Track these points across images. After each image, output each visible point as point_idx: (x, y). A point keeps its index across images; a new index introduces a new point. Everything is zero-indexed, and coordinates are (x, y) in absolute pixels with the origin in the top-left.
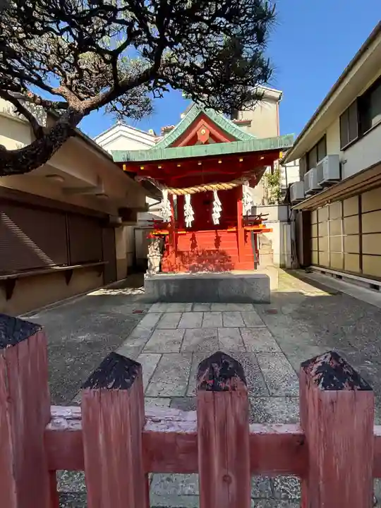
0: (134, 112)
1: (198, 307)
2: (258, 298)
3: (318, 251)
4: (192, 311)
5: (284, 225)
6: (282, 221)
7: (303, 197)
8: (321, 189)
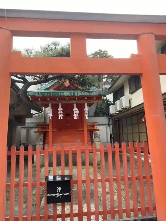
5: (106, 127)
6: (105, 125)
7: (115, 113)
8: (123, 110)
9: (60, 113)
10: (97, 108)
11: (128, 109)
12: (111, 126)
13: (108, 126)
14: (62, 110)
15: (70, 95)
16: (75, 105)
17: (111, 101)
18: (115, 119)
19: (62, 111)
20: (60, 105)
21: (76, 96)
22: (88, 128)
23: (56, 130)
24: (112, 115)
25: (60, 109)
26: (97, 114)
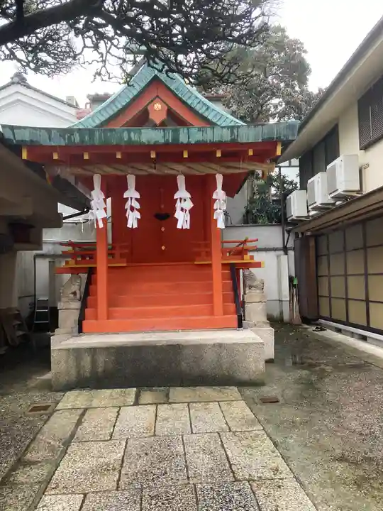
0: (46, 64)
1: (147, 396)
2: (245, 377)
3: (330, 297)
4: (136, 403)
5: (278, 257)
6: (275, 249)
7: (305, 214)
8: (334, 204)
9: (132, 209)
10: (251, 201)
11: (354, 197)
12: (291, 253)
13: (282, 252)
14: (138, 196)
15: (162, 141)
16: (181, 181)
17: (291, 183)
18: (302, 234)
19: (136, 199)
20: (131, 181)
21: (182, 144)
22: (224, 257)
23: (125, 265)
24: (297, 222)
25: (132, 194)
26: (250, 219)
